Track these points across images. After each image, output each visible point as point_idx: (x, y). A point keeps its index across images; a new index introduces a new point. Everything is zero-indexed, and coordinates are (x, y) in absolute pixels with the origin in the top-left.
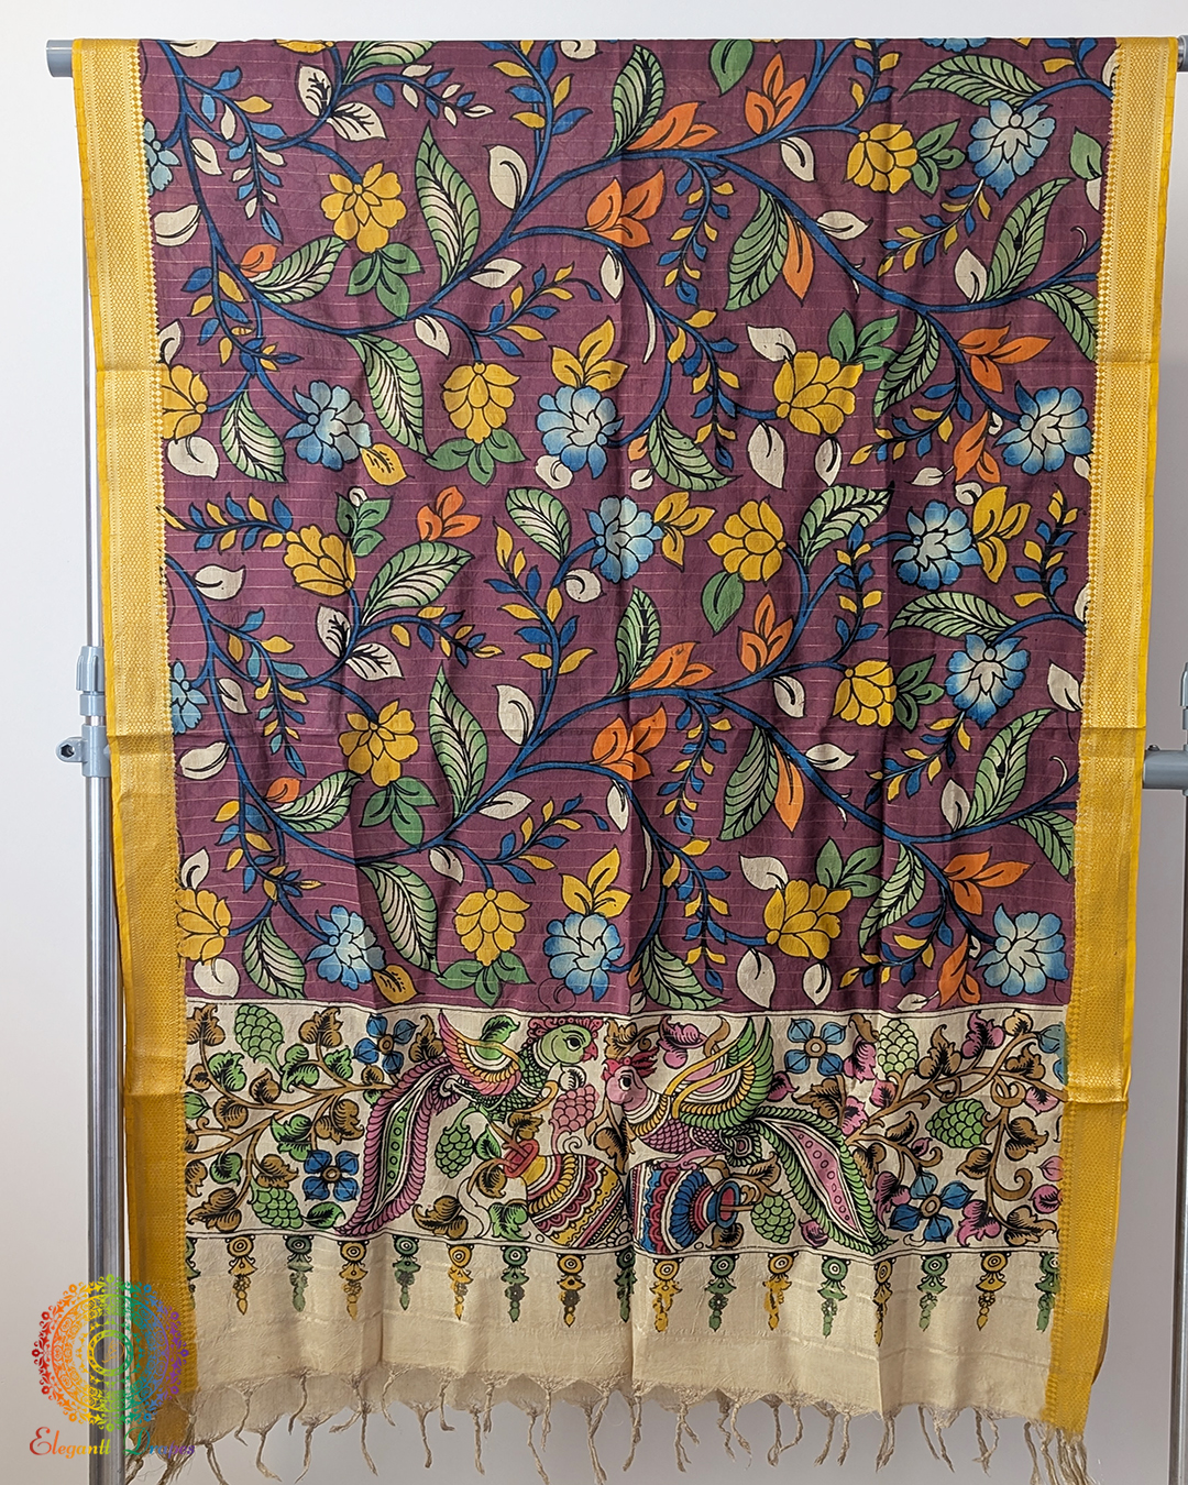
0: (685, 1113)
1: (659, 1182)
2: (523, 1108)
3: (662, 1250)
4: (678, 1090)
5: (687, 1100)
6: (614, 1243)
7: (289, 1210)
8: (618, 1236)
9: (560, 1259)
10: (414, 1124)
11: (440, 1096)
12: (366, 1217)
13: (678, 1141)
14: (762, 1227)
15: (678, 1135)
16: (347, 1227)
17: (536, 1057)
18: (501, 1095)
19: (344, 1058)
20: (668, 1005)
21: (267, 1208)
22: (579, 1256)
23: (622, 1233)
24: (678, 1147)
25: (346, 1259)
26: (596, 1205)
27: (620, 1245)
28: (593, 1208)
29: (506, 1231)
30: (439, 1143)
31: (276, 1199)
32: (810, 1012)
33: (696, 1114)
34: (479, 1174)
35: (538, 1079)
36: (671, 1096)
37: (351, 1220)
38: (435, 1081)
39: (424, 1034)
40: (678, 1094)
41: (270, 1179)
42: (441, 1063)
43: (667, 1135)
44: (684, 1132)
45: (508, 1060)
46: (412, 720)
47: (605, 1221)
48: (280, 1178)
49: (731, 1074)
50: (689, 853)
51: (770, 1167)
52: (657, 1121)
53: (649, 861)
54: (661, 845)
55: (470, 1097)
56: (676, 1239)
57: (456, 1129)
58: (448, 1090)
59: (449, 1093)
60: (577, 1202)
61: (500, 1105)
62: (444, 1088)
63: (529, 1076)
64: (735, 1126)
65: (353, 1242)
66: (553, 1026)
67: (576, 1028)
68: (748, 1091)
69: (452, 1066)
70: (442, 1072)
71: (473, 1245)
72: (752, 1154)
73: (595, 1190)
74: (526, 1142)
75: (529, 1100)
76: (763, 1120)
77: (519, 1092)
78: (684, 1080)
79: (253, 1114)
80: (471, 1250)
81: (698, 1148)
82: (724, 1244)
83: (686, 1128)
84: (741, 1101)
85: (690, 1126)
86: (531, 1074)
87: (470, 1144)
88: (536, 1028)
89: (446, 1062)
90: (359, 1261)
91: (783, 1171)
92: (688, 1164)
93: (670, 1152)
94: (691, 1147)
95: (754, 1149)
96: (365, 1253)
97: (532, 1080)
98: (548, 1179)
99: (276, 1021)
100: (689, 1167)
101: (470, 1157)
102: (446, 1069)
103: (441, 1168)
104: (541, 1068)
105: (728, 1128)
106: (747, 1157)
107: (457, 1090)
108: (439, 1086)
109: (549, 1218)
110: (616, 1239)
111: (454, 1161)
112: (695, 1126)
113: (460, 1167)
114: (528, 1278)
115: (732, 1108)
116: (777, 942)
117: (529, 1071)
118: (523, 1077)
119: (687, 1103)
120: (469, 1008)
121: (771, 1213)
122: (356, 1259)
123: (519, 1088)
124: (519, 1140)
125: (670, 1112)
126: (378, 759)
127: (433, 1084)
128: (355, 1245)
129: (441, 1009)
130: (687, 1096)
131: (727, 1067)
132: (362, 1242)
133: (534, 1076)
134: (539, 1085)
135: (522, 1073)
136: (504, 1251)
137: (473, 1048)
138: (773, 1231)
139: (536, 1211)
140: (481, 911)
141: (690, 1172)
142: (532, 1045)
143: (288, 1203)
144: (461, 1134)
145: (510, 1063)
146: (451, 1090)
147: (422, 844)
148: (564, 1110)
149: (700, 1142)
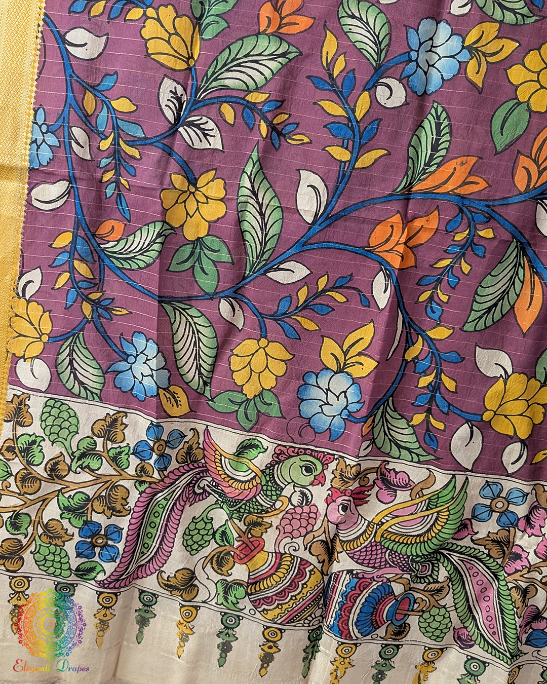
0: (386, 538)
1: (355, 587)
2: (257, 513)
3: (346, 636)
4: (383, 521)
5: (390, 529)
6: (309, 624)
7: (61, 563)
8: (313, 619)
9: (265, 629)
10: (171, 511)
11: (194, 492)
12: (122, 575)
13: (376, 559)
14: (425, 628)
15: (377, 554)
16: (105, 582)
17: (276, 476)
18: (243, 500)
19: (124, 453)
20: (388, 454)
21: (45, 559)
22: (280, 630)
23: (316, 617)
24: (375, 563)
25: (101, 605)
26: (301, 595)
27: (313, 625)
28: (298, 597)
29: (227, 602)
30: (188, 528)
31: (53, 554)
32: (502, 477)
33: (394, 541)
34: (215, 555)
35: (274, 493)
36: (378, 524)
37: (109, 577)
38: (193, 480)
39: (190, 443)
40: (383, 524)
41: (51, 538)
42: (199, 467)
43: (368, 553)
44: (382, 553)
45: (253, 474)
46: (225, 188)
47: (306, 608)
48: (59, 538)
49: (428, 516)
50: (432, 336)
51: (442, 587)
52: (363, 542)
53: (397, 338)
54: (410, 326)
55: (217, 496)
56: (359, 630)
57: (203, 519)
58: (201, 488)
59: (201, 491)
60: (286, 591)
61: (241, 507)
62: (199, 486)
63: (267, 490)
64: (423, 555)
65: (108, 593)
66: (294, 454)
67: (311, 459)
68: (440, 531)
69: (207, 470)
70: (199, 474)
71: (200, 607)
72: (431, 576)
73: (303, 585)
74: (255, 539)
75: (264, 508)
76: (445, 552)
77: (257, 501)
78: (390, 514)
79: (45, 486)
80: (197, 611)
81: (391, 566)
82: (393, 637)
83: (384, 551)
84: (432, 537)
85: (388, 549)
86: (269, 488)
87: (211, 532)
88: (280, 454)
89: (203, 467)
90: (111, 607)
91: (451, 591)
92: (380, 577)
93: (368, 567)
94: (385, 565)
95: (432, 572)
96: (116, 601)
97: (269, 493)
98: (267, 570)
99: (75, 416)
100: (381, 579)
101: (209, 541)
102: (202, 472)
103: (186, 547)
104: (278, 485)
105: (418, 556)
106: (426, 577)
107: (208, 489)
108: (195, 484)
109: (263, 599)
110: (311, 621)
111: (197, 543)
112: (392, 550)
113: (200, 548)
114: (237, 638)
115: (424, 542)
116: (490, 420)
117: (268, 486)
118: (262, 489)
119: (389, 532)
120: (230, 429)
121: (434, 619)
122: (108, 606)
123: (258, 498)
124: (250, 536)
125: (375, 536)
126: (191, 217)
127: (191, 483)
128: (110, 595)
129: (207, 426)
130: (390, 527)
131: (427, 510)
132: (116, 594)
133: (271, 491)
134: (274, 498)
135: (262, 486)
136: (223, 616)
137: (227, 460)
138: (433, 632)
139: (253, 591)
140: (253, 354)
141: (380, 583)
142: (274, 466)
143: (61, 558)
144: (206, 523)
145: (255, 476)
146: (203, 488)
147: (216, 293)
148: (290, 521)
149: (393, 562)
